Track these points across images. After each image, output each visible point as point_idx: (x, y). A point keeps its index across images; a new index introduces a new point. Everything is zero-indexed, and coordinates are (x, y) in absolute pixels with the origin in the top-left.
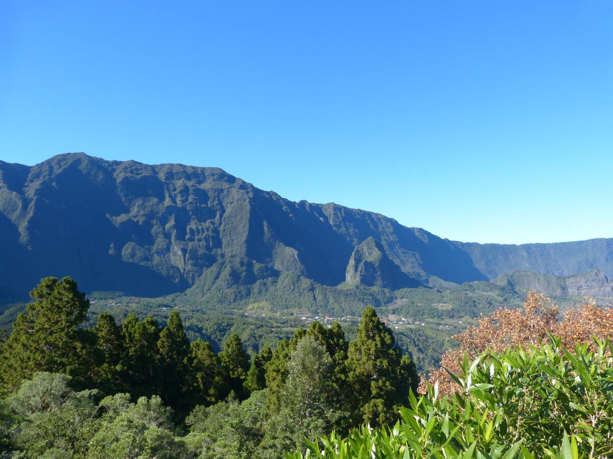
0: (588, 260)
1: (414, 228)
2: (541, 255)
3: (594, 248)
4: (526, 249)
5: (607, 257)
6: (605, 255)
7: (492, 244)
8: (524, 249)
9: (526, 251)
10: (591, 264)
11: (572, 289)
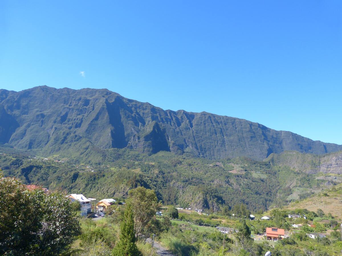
11: (324, 167)
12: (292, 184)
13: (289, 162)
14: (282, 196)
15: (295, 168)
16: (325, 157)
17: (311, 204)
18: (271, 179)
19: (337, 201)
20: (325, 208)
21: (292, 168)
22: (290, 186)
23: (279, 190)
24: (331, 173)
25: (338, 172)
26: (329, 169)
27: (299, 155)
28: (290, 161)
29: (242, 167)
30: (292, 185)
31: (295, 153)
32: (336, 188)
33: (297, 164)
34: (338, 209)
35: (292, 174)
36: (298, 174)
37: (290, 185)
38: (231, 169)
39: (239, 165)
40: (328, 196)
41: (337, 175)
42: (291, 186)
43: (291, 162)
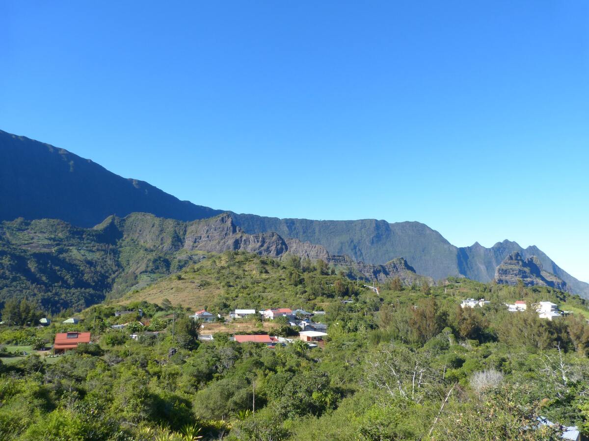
0: (352, 241)
1: (132, 179)
2: (304, 232)
3: (362, 229)
4: (288, 224)
5: (373, 240)
6: (372, 237)
7: (249, 215)
8: (287, 223)
9: (288, 227)
10: (355, 245)
11: (189, 240)
12: (139, 267)
13: (138, 231)
14: (121, 289)
15: (146, 241)
16: (193, 226)
17: (156, 294)
18: (105, 259)
19: (193, 285)
20: (176, 297)
21: (142, 242)
22: (135, 271)
23: (116, 278)
24: (198, 250)
25: (207, 248)
26: (195, 245)
27: (155, 222)
28: (140, 231)
29: (50, 239)
30: (139, 269)
31: (149, 218)
32: (196, 268)
33: (151, 235)
34: (193, 297)
35: (141, 251)
36: (152, 251)
37: (137, 269)
38: (26, 242)
39: (46, 235)
40: (183, 279)
41: (205, 253)
42: (137, 271)
43: (142, 232)
